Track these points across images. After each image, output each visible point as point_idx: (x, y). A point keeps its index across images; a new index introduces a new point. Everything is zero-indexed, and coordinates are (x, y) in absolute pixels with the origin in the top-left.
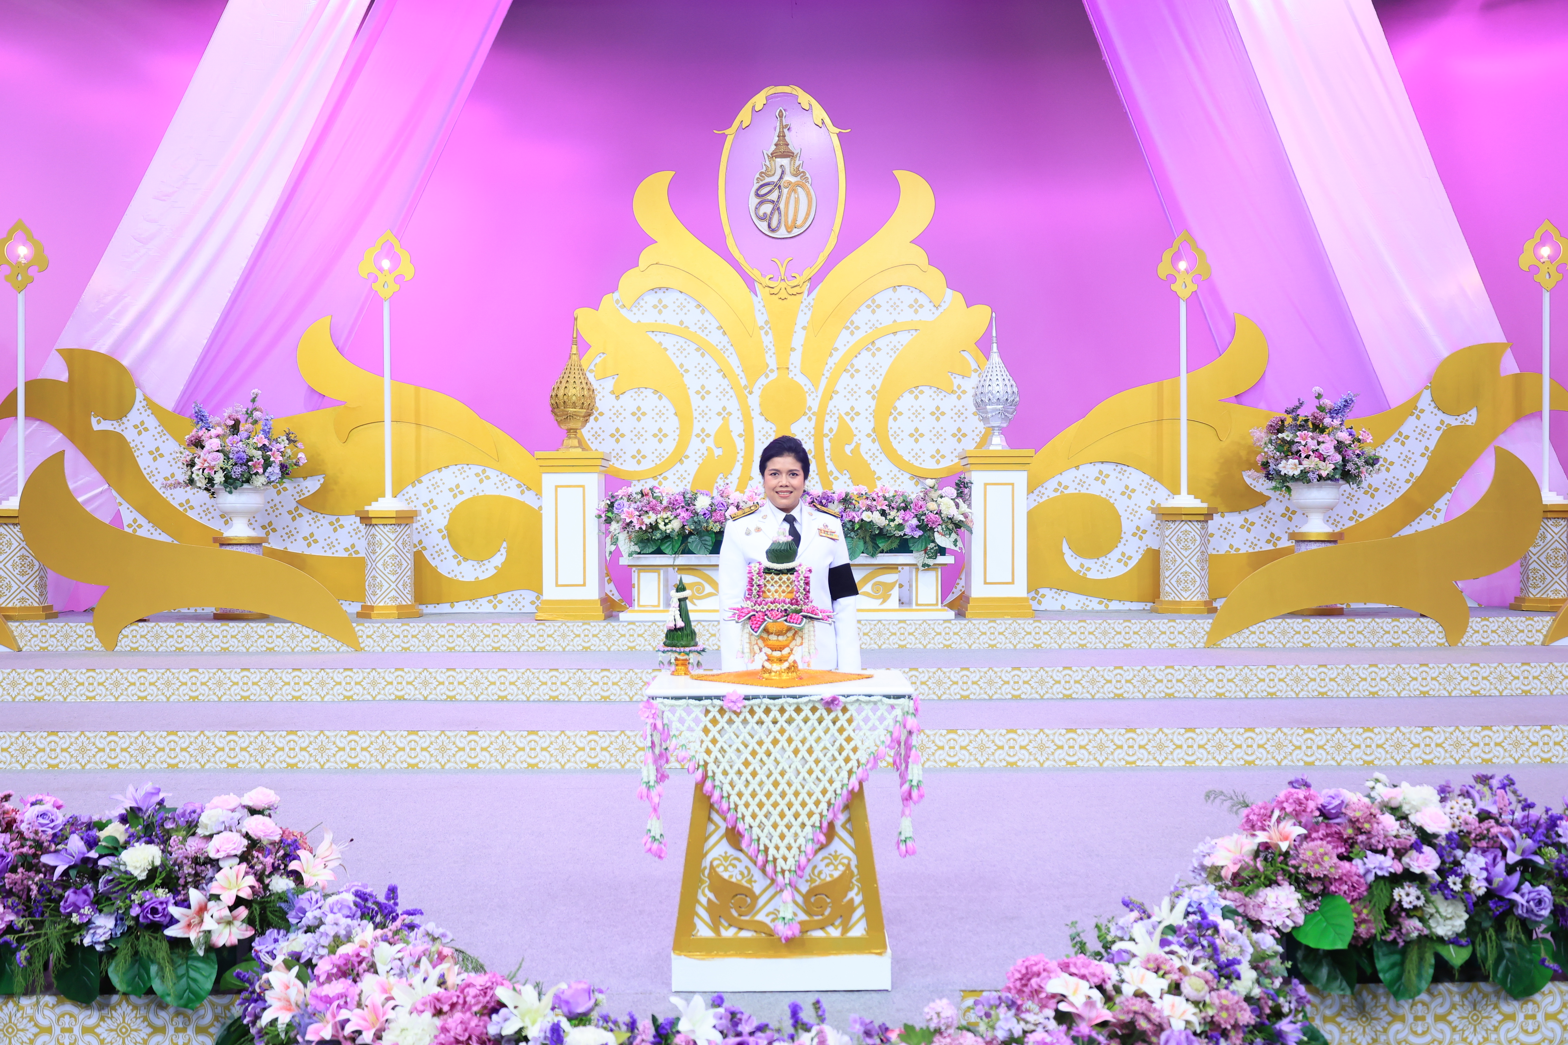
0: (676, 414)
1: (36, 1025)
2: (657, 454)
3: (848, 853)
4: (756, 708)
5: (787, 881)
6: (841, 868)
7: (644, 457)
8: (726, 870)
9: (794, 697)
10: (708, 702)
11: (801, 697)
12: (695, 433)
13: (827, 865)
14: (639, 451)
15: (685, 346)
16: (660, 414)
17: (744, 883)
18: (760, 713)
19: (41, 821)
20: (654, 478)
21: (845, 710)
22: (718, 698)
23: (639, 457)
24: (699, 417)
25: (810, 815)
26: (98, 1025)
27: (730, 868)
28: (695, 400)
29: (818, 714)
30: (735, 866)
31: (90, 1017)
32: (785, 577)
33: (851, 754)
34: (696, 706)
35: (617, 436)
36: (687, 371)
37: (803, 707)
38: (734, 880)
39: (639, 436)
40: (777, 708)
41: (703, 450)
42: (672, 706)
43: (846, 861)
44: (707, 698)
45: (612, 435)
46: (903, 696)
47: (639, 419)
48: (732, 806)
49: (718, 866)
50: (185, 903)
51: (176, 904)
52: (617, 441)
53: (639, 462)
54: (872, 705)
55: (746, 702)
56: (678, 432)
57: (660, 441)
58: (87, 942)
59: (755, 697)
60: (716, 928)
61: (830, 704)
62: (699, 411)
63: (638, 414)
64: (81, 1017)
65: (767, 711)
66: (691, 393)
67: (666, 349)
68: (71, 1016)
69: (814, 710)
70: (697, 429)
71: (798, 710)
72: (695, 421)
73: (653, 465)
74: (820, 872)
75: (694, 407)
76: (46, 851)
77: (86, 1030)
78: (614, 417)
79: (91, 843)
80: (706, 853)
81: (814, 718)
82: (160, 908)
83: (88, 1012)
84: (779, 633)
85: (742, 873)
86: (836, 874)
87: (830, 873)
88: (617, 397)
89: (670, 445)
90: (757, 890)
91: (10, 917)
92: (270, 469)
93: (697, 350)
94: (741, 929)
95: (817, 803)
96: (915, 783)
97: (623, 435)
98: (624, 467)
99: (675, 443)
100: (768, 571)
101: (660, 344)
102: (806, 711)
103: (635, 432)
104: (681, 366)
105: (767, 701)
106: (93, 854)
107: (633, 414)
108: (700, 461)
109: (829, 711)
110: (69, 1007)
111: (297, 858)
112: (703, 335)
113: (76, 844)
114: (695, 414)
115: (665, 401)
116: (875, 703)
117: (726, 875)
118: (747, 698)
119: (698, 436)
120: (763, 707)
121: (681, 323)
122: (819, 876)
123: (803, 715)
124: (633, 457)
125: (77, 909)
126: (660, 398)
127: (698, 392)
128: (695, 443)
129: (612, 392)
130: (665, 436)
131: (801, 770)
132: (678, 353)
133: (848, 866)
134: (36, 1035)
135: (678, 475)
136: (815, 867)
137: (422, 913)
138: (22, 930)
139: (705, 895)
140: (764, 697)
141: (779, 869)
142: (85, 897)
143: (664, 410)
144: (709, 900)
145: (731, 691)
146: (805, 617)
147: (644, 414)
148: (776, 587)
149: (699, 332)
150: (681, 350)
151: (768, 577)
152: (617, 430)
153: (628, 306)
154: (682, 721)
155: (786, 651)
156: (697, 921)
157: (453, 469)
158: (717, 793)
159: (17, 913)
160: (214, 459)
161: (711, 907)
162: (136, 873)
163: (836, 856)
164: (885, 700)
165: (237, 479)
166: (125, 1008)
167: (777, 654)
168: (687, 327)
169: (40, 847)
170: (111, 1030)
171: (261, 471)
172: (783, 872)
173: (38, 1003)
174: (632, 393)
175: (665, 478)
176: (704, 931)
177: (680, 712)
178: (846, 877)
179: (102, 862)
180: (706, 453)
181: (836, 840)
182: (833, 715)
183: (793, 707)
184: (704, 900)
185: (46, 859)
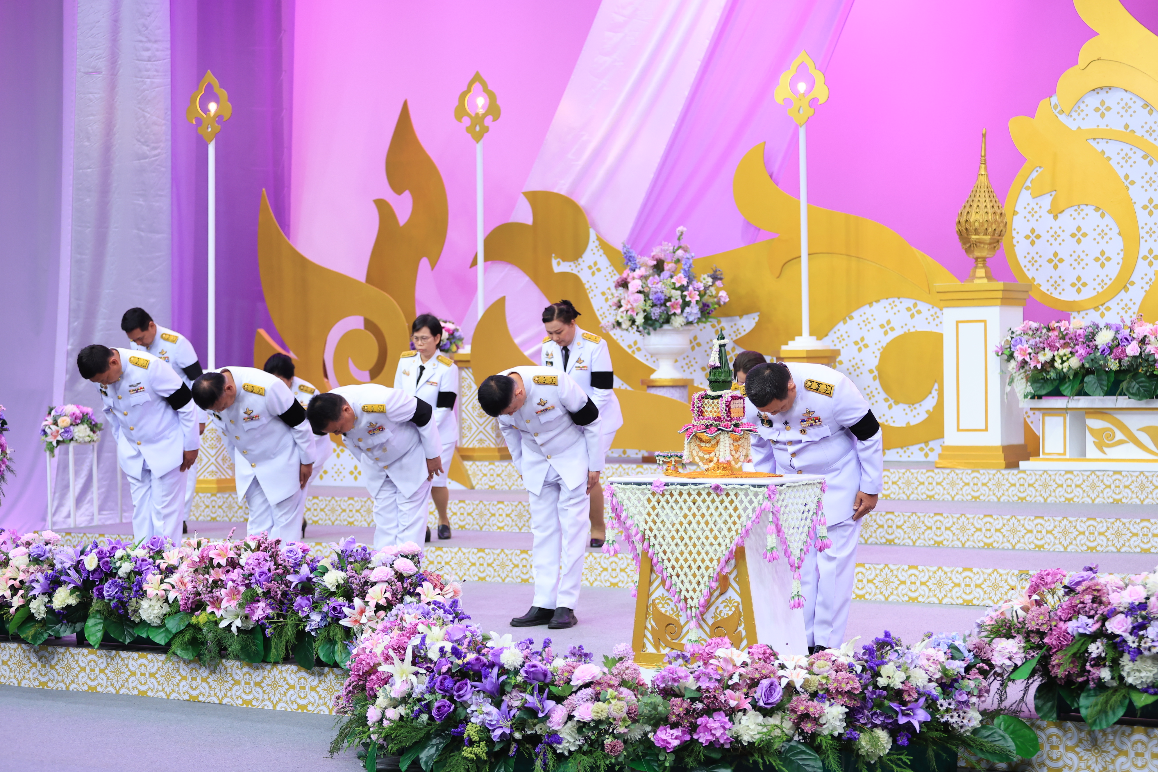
0: (1119, 234)
1: (287, 683)
2: (1099, 280)
3: (738, 599)
4: (673, 492)
5: (693, 614)
6: (733, 609)
7: (1085, 285)
8: (663, 607)
9: (695, 484)
10: (645, 486)
11: (700, 484)
12: (1141, 255)
13: (725, 607)
14: (1079, 278)
15: (1130, 154)
16: (1103, 234)
17: (674, 616)
18: (676, 495)
19: (289, 554)
20: (1096, 308)
21: (728, 495)
22: (651, 484)
23: (1079, 284)
24: (1147, 237)
25: (707, 568)
26: (318, 686)
27: (666, 606)
28: (1142, 216)
29: (711, 497)
30: (668, 604)
31: (314, 680)
32: (716, 401)
33: (732, 526)
34: (638, 490)
35: (1056, 261)
36: (1132, 183)
37: (702, 492)
38: (668, 614)
39: (1079, 260)
40: (687, 492)
41: (1151, 275)
42: (624, 489)
43: (736, 604)
44: (645, 484)
45: (1050, 261)
46: (763, 486)
47: (1079, 241)
48: (660, 560)
49: (659, 603)
50: (352, 607)
51: (349, 607)
52: (1056, 267)
53: (1079, 291)
54: (744, 492)
55: (666, 487)
56: (1122, 254)
57: (1102, 266)
58: (307, 629)
59: (672, 484)
60: (657, 647)
61: (717, 488)
62: (1147, 228)
63: (1078, 236)
64: (310, 680)
65: (681, 494)
66: (1138, 208)
67: (1109, 159)
68: (305, 679)
69: (709, 494)
70: (1143, 252)
71: (699, 494)
72: (1142, 241)
73: (1094, 293)
74: (721, 612)
75: (1141, 224)
76: (289, 573)
77: (312, 689)
78: (1052, 240)
79: (313, 570)
80: (651, 594)
81: (709, 499)
82: (338, 608)
83: (313, 677)
84: (708, 442)
85: (673, 610)
86: (730, 613)
87: (727, 612)
88: (1056, 217)
89: (1113, 269)
90: (682, 621)
91: (269, 611)
92: (687, 310)
93: (1144, 157)
94: (673, 649)
95: (711, 560)
96: (769, 548)
97: (1061, 261)
98: (1063, 298)
99: (1119, 267)
100: (706, 397)
101: (1103, 152)
102: (704, 495)
103: (1075, 256)
104: (1127, 177)
105: (679, 487)
106: (312, 576)
107: (1073, 235)
108: (1147, 287)
109: (718, 496)
110: (303, 673)
111: (421, 585)
112: (1151, 140)
113: (305, 570)
114: (1142, 233)
115: (1108, 219)
116: (746, 489)
117: (663, 610)
118: (667, 485)
119: (1145, 258)
120: (678, 491)
121: (1126, 126)
122: (720, 614)
123: (702, 497)
124: (1073, 285)
125: (301, 607)
126: (1102, 216)
127: (1145, 207)
128: (1142, 266)
129: (1050, 212)
130: (1108, 259)
131: (701, 536)
132: (1122, 162)
133: (737, 608)
134: (287, 690)
135: (1122, 305)
136: (717, 608)
137: (470, 618)
138: (273, 618)
139: (651, 623)
140: (678, 484)
141: (688, 606)
142: (307, 602)
143: (1106, 230)
144: (652, 627)
145: (656, 479)
146: (719, 429)
147: (1085, 235)
148: (710, 409)
149: (1147, 136)
150: (1126, 158)
151: (706, 401)
152: (1056, 254)
153: (1067, 112)
154: (629, 499)
155: (713, 454)
156: (646, 641)
157: (884, 303)
158: (651, 550)
159: (273, 609)
160: (636, 301)
161: (653, 631)
162: (329, 587)
163: (730, 600)
164: (752, 488)
165: (656, 320)
166: (331, 676)
167: (707, 456)
168: (1133, 131)
169: (286, 572)
170: (325, 690)
171: (678, 311)
172: (691, 607)
173: (288, 669)
174: (1071, 211)
175: (1108, 309)
176: (650, 649)
177: (629, 494)
178: (737, 614)
179: (314, 580)
180: (1153, 278)
181: (730, 589)
182: (720, 498)
183: (696, 492)
184: (649, 627)
185: (289, 577)
